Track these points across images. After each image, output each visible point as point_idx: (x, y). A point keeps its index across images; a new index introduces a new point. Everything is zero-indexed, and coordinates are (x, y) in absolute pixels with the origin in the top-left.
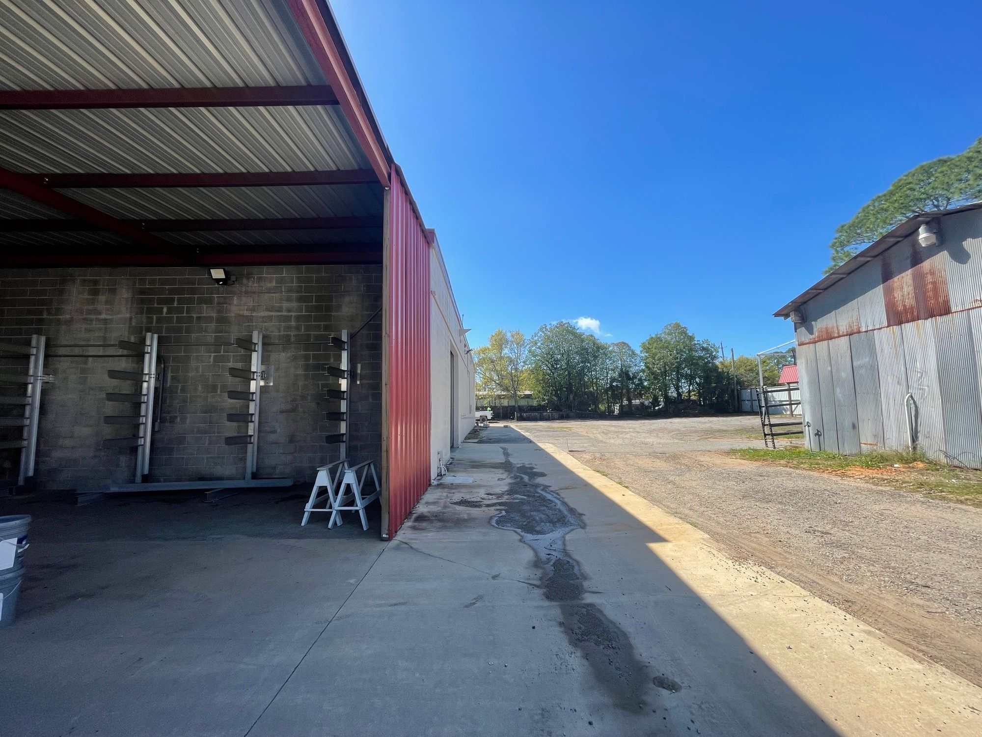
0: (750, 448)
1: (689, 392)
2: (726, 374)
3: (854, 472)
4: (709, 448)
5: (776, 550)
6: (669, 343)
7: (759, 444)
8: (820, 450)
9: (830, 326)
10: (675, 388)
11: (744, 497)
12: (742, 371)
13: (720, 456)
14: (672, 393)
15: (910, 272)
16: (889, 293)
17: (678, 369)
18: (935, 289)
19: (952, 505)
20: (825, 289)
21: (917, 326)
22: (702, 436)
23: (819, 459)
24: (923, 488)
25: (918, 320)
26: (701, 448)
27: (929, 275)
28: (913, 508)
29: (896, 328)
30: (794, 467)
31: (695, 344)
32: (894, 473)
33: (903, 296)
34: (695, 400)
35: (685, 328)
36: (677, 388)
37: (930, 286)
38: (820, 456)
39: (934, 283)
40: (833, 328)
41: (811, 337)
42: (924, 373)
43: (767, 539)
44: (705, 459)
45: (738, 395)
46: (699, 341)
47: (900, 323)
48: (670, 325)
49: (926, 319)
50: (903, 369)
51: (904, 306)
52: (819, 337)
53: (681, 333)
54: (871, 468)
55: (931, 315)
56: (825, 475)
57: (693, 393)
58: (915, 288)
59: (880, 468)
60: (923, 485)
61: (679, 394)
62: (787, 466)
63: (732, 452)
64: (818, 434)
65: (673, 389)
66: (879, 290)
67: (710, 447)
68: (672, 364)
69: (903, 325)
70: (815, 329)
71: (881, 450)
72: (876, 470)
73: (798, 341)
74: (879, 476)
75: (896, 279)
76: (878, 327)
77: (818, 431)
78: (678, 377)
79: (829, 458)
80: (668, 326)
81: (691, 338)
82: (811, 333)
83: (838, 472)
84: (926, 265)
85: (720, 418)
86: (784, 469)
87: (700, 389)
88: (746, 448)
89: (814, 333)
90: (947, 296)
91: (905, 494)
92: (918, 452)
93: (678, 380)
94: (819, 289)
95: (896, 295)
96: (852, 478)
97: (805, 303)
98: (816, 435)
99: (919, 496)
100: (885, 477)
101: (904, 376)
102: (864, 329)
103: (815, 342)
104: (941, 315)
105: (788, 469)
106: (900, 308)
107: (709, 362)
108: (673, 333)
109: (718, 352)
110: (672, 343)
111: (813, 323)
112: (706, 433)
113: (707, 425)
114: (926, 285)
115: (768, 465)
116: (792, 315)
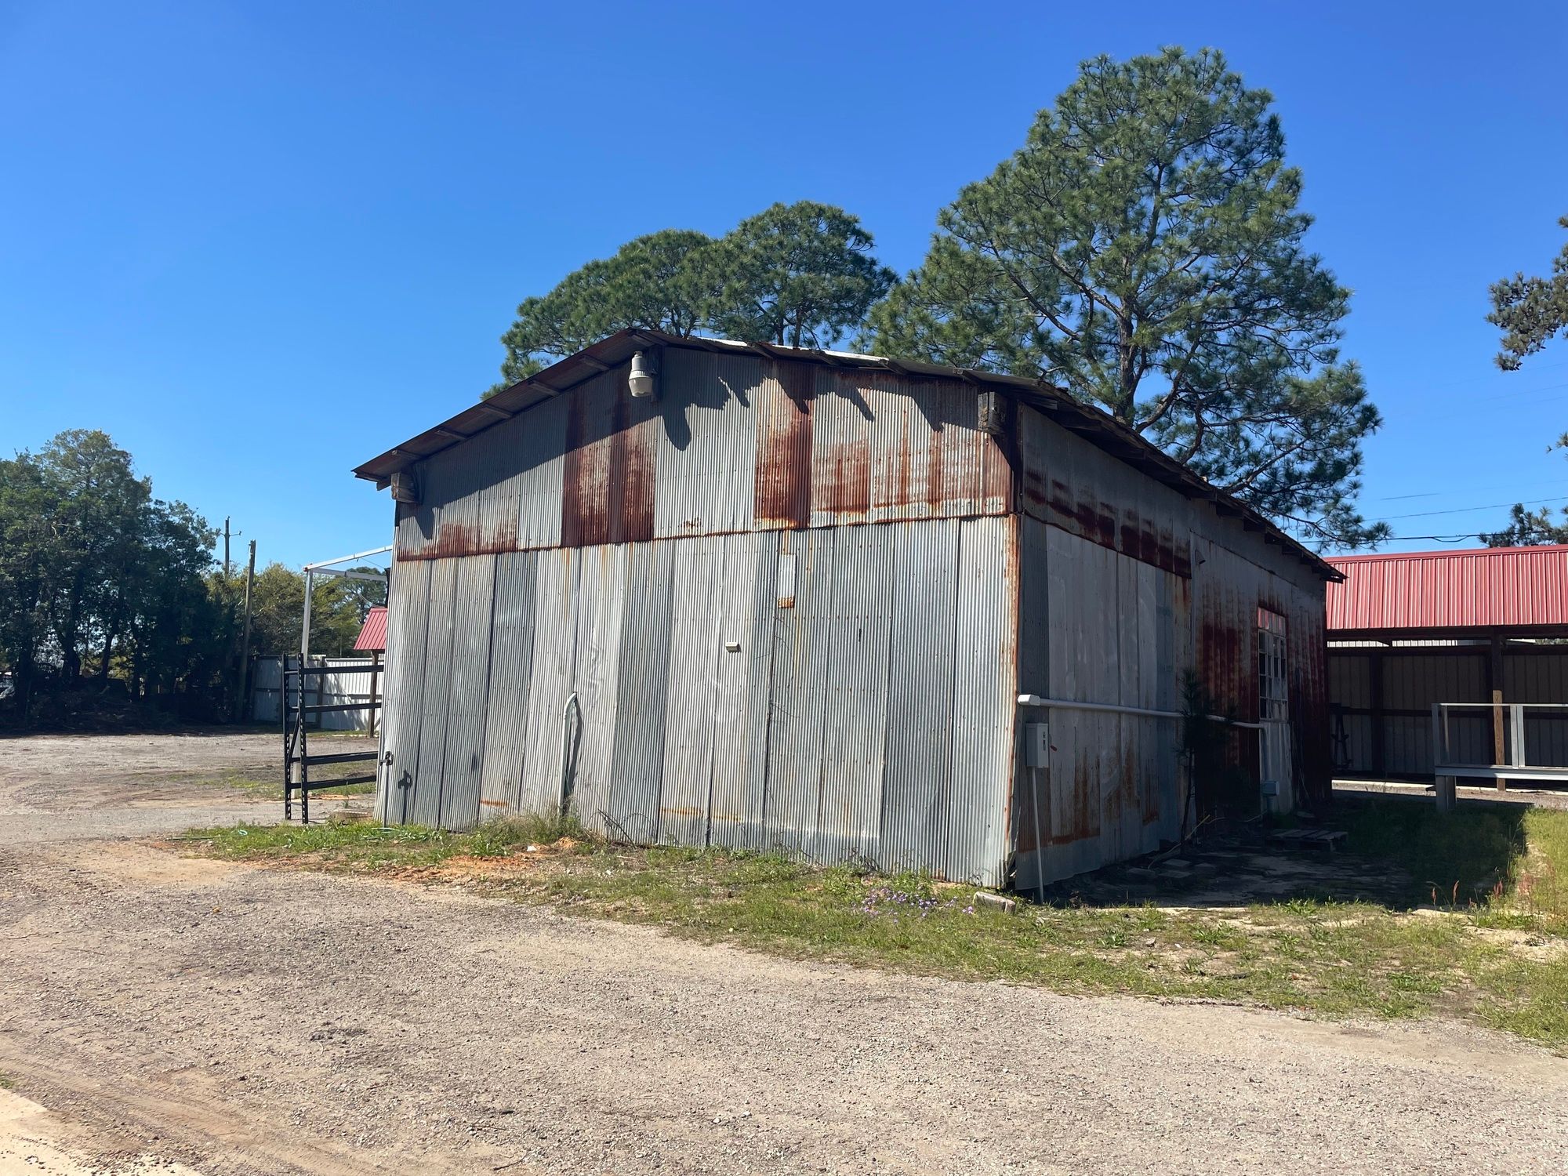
0: (242, 825)
1: (107, 654)
2: (226, 611)
3: (455, 871)
4: (124, 829)
5: (226, 1106)
6: (63, 492)
7: (269, 812)
8: (403, 823)
9: (465, 525)
10: (60, 637)
11: (184, 968)
12: (270, 607)
13: (152, 852)
14: (50, 653)
15: (607, 441)
16: (572, 475)
17: (82, 580)
18: (638, 487)
19: (594, 923)
20: (469, 436)
21: (605, 553)
22: (118, 791)
23: (394, 845)
24: (560, 892)
25: (607, 543)
26: (103, 829)
27: (633, 456)
28: (533, 940)
29: (573, 552)
30: (337, 869)
31: (148, 511)
32: (523, 866)
33: (592, 487)
34: (120, 681)
35: (124, 454)
36: (68, 639)
37: (632, 479)
38: (399, 838)
39: (638, 474)
40: (470, 530)
41: (427, 543)
42: (600, 652)
43: (212, 1080)
44: (101, 865)
45: (249, 674)
46: (161, 502)
47: (579, 544)
48: (76, 435)
49: (618, 543)
50: (572, 641)
51: (591, 508)
52: (440, 546)
53: (108, 470)
54: (487, 857)
55: (625, 538)
56: (397, 885)
57: (118, 659)
58: (612, 476)
59: (502, 855)
60: (561, 887)
61: (72, 659)
62: (319, 869)
63: (188, 840)
64: (405, 783)
65: (52, 642)
66: (557, 465)
67: (128, 826)
68: (63, 561)
69: (584, 549)
70: (437, 527)
71: (512, 816)
72: (495, 863)
73: (399, 548)
74: (496, 875)
75: (586, 449)
76: (544, 544)
77: (406, 775)
78: (76, 607)
79: (417, 839)
80: (69, 438)
81: (140, 491)
82: (428, 535)
83: (425, 873)
84: (633, 434)
85: (188, 738)
86: (311, 876)
87: (141, 649)
88: (232, 825)
89: (434, 535)
90: (651, 505)
91: (528, 911)
92: (570, 817)
93: (76, 614)
94: (457, 433)
95: (582, 484)
96: (447, 885)
97: (425, 457)
98: (400, 784)
99: (549, 912)
100: (506, 877)
101: (570, 656)
102: (522, 545)
103: (431, 558)
104: (639, 541)
105: (320, 876)
106: (585, 512)
107: (181, 571)
108: (80, 462)
109: (212, 545)
110: (73, 493)
111: (435, 510)
112: (133, 782)
113: (143, 760)
114: (626, 476)
115: (274, 871)
116: (395, 479)
